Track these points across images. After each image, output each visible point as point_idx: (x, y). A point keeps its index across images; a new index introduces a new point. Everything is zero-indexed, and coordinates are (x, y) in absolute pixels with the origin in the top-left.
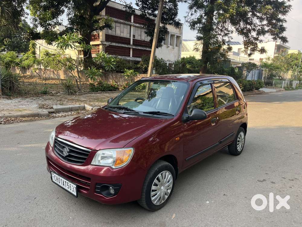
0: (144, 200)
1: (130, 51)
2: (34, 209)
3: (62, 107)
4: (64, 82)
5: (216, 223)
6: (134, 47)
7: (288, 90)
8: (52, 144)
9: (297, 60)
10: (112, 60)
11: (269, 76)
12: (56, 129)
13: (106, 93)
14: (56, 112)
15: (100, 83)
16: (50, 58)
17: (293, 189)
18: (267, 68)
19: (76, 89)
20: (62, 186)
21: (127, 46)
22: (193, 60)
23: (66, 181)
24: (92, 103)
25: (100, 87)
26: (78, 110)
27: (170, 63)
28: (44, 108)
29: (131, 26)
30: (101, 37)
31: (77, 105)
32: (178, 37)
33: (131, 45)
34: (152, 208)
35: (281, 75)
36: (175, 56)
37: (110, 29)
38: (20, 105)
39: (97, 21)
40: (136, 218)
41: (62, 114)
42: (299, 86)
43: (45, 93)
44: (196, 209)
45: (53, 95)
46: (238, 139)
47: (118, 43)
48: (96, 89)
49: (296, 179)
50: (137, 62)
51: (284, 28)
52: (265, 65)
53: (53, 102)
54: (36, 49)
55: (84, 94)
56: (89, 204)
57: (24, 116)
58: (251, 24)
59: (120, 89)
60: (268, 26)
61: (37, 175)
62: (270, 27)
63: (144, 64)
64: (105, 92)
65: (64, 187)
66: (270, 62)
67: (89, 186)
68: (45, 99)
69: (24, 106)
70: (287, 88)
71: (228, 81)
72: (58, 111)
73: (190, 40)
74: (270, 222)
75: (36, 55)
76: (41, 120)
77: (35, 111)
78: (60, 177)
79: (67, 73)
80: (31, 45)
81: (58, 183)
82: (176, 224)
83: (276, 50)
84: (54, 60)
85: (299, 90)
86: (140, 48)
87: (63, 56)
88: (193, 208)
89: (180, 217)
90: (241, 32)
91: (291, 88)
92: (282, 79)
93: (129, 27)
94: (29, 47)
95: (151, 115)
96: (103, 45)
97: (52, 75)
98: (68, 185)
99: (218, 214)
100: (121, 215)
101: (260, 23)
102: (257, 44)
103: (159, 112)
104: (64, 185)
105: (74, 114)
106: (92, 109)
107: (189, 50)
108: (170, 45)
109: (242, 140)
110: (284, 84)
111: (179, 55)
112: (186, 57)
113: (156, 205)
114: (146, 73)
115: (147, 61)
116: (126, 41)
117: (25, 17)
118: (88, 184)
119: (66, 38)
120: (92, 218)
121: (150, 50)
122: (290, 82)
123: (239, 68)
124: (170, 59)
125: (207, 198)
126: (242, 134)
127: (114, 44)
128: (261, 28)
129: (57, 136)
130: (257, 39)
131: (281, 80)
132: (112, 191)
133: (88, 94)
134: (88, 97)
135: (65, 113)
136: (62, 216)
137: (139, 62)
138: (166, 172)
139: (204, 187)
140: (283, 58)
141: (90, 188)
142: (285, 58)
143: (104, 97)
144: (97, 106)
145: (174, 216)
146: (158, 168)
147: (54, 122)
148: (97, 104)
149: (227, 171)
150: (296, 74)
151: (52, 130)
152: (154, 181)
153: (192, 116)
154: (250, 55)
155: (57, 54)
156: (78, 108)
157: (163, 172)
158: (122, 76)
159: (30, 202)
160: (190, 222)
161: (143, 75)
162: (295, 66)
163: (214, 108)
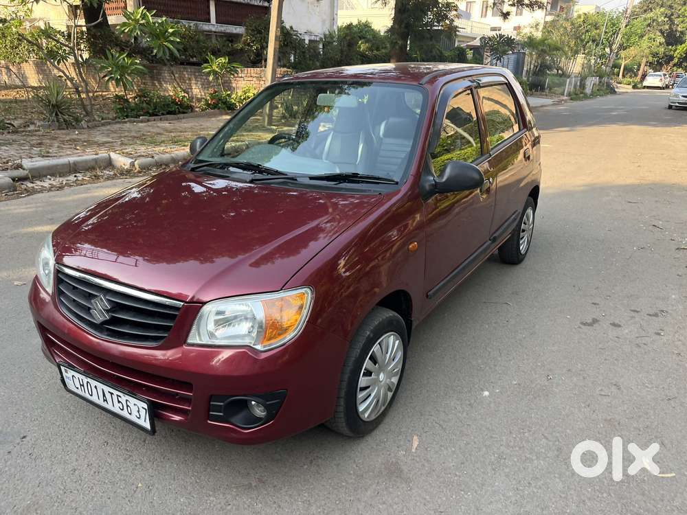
0: (342, 416)
1: (209, 7)
2: (26, 473)
3: (47, 161)
4: (41, 93)
5: (520, 448)
7: (577, 100)
8: (48, 286)
9: (596, 29)
10: (171, 30)
11: (537, 67)
13: (161, 119)
14: (33, 177)
15: (142, 95)
17: (665, 339)
18: (533, 48)
19: (78, 111)
20: (101, 402)
22: (366, 32)
23: (112, 390)
24: (129, 150)
25: (145, 105)
26: (92, 168)
27: (313, 38)
31: (89, 155)
34: (359, 429)
35: (561, 65)
36: (324, 21)
40: (320, 461)
41: (51, 182)
42: (598, 90)
44: (465, 414)
45: (15, 132)
46: (523, 226)
48: (132, 110)
49: (663, 311)
50: (232, 38)
52: (531, 43)
53: (21, 151)
55: (103, 125)
59: (197, 109)
63: (253, 42)
64: (159, 117)
65: (109, 406)
66: (538, 35)
70: (574, 96)
71: (502, 79)
72: (38, 174)
74: (641, 429)
78: (89, 380)
79: (45, 70)
81: (87, 396)
82: (426, 464)
84: (4, 35)
85: (599, 99)
87: (28, 23)
88: (455, 414)
89: (431, 444)
91: (582, 95)
92: (563, 74)
95: (331, 184)
97: (6, 77)
98: (119, 402)
99: (520, 422)
103: (355, 175)
104: (105, 400)
105: (83, 179)
106: (132, 164)
107: (356, 6)
109: (530, 225)
110: (569, 86)
111: (333, 19)
112: (355, 22)
113: (368, 422)
114: (259, 65)
115: (261, 33)
118: (183, 396)
120: (203, 477)
121: (266, 4)
122: (581, 80)
123: (475, 49)
124: (311, 29)
125: (482, 382)
126: (530, 211)
129: (59, 261)
131: (561, 76)
132: (259, 412)
133: (114, 126)
134: (115, 132)
135: (58, 179)
136: (114, 484)
137: (238, 36)
138: (389, 336)
139: (467, 354)
140: (568, 25)
141: (190, 408)
142: (573, 24)
143: (158, 130)
144: (143, 156)
145: (416, 444)
146: (371, 331)
147: (32, 205)
148: (142, 149)
149: (505, 305)
150: (593, 61)
151: (30, 230)
152: (363, 365)
153: (447, 180)
154: (506, 15)
155: (13, 19)
156: (93, 164)
157: (383, 337)
158: (197, 74)
159: (9, 452)
160: (460, 455)
161: (252, 71)
162: (590, 43)
163: (482, 154)
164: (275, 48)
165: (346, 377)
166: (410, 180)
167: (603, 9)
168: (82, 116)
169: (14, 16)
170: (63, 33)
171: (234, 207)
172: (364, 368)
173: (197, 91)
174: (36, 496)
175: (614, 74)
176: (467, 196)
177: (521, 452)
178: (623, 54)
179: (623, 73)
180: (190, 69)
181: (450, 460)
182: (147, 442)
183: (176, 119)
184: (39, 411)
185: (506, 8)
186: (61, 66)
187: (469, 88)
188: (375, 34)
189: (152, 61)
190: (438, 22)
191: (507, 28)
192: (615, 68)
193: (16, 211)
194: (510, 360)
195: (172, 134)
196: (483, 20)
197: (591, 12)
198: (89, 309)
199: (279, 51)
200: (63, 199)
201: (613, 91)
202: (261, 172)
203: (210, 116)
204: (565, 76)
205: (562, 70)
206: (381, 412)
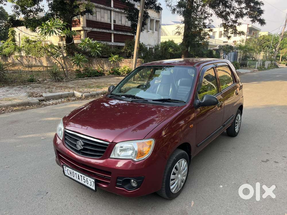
0: (164, 189)
1: (111, 36)
2: (48, 205)
3: (51, 94)
5: (235, 208)
6: (115, 32)
7: (261, 70)
8: (61, 137)
9: (269, 42)
10: (98, 46)
11: (243, 57)
12: (63, 120)
13: (92, 79)
14: (46, 100)
15: (86, 69)
16: (31, 45)
18: (241, 49)
20: (77, 180)
21: (108, 31)
22: (172, 44)
23: (82, 175)
24: (81, 90)
25: (87, 73)
26: (67, 97)
27: (151, 47)
28: (33, 96)
29: (111, 11)
30: (82, 23)
31: (66, 92)
32: (157, 22)
33: (112, 30)
34: (170, 196)
35: (254, 56)
36: (155, 40)
37: (91, 15)
38: (8, 94)
39: (77, 7)
40: (155, 207)
41: (53, 102)
42: (270, 66)
43: (32, 81)
44: (212, 194)
45: (40, 83)
46: (236, 121)
47: (100, 28)
48: (82, 75)
50: (120, 47)
51: (262, 11)
52: (240, 47)
53: (42, 90)
54: (15, 36)
55: (71, 81)
56: (104, 196)
57: (14, 106)
58: (230, 7)
59: (106, 75)
60: (246, 9)
61: (43, 167)
62: (248, 10)
63: (128, 49)
65: (80, 181)
66: (244, 44)
67: (109, 180)
68: (33, 86)
69: (13, 95)
70: (260, 69)
71: (226, 64)
72: (48, 99)
73: (168, 25)
74: (285, 203)
75: (16, 43)
76: (32, 109)
77: (26, 100)
78: (74, 171)
79: (50, 60)
80: (10, 33)
81: (72, 177)
82: (197, 212)
83: (248, 32)
84: (35, 47)
85: (271, 70)
86: (120, 33)
87: (44, 42)
88: (209, 194)
89: (199, 204)
90: (220, 15)
91: (263, 68)
93: (109, 12)
94: (8, 35)
95: (160, 102)
96: (84, 30)
97: (34, 63)
98: (84, 179)
99: (235, 198)
100: (139, 205)
101: (239, 6)
102: (235, 27)
103: (169, 99)
104: (79, 179)
105: (64, 101)
106: (82, 95)
107: (168, 34)
108: (150, 29)
109: (239, 121)
110: (257, 65)
111: (159, 39)
112: (167, 41)
113: (174, 194)
115: (131, 46)
116: (107, 26)
117: (3, 4)
118: (107, 178)
119: (50, 24)
121: (133, 35)
122: (263, 63)
123: (217, 50)
124: (150, 43)
125: (219, 182)
126: (239, 115)
127: (95, 30)
128: (239, 11)
129: (65, 128)
130: (235, 22)
131: (254, 61)
133: (75, 81)
134: (76, 83)
135: (55, 101)
136: (80, 211)
137: (122, 47)
138: (182, 160)
139: (214, 171)
140: (256, 40)
141: (110, 182)
142: (258, 40)
143: (92, 83)
144: (86, 92)
145: (193, 203)
146: (176, 157)
147: (46, 110)
148: (86, 90)
149: (229, 153)
150: (268, 55)
151: (46, 119)
152: (172, 170)
153: (204, 102)
154: (229, 38)
155: (38, 41)
156: (67, 95)
157: (180, 160)
158: (106, 61)
159: (42, 198)
160: (210, 209)
161: (127, 60)
162: (266, 47)
163: (218, 93)
164: (137, 52)
165: (166, 174)
166: (190, 101)
167: (271, 33)
168: (64, 77)
169: (39, 40)
170: (57, 46)
171: (120, 111)
172: (173, 172)
173: (106, 67)
174: (52, 214)
175: (277, 60)
176: (212, 109)
177: (235, 209)
178: (281, 51)
179: (281, 59)
180: (103, 59)
181: (207, 211)
182: (91, 197)
183: (98, 79)
184: (52, 184)
185: (229, 35)
186: (57, 59)
187: (213, 68)
188: (175, 45)
189: (89, 57)
190: (201, 40)
191: (230, 42)
192: (278, 57)
193: (40, 112)
194: (231, 174)
195: (97, 84)
196: (220, 39)
197: (266, 35)
198: (76, 145)
199: (138, 53)
200: (57, 108)
201: (277, 67)
202: (135, 98)
203: (111, 77)
204: (256, 61)
205: (254, 58)
206: (179, 190)
